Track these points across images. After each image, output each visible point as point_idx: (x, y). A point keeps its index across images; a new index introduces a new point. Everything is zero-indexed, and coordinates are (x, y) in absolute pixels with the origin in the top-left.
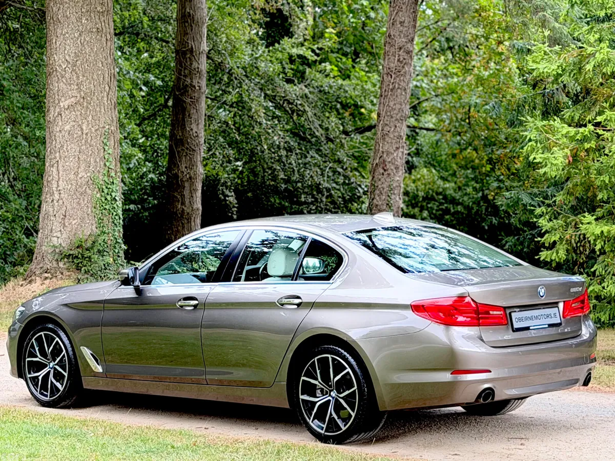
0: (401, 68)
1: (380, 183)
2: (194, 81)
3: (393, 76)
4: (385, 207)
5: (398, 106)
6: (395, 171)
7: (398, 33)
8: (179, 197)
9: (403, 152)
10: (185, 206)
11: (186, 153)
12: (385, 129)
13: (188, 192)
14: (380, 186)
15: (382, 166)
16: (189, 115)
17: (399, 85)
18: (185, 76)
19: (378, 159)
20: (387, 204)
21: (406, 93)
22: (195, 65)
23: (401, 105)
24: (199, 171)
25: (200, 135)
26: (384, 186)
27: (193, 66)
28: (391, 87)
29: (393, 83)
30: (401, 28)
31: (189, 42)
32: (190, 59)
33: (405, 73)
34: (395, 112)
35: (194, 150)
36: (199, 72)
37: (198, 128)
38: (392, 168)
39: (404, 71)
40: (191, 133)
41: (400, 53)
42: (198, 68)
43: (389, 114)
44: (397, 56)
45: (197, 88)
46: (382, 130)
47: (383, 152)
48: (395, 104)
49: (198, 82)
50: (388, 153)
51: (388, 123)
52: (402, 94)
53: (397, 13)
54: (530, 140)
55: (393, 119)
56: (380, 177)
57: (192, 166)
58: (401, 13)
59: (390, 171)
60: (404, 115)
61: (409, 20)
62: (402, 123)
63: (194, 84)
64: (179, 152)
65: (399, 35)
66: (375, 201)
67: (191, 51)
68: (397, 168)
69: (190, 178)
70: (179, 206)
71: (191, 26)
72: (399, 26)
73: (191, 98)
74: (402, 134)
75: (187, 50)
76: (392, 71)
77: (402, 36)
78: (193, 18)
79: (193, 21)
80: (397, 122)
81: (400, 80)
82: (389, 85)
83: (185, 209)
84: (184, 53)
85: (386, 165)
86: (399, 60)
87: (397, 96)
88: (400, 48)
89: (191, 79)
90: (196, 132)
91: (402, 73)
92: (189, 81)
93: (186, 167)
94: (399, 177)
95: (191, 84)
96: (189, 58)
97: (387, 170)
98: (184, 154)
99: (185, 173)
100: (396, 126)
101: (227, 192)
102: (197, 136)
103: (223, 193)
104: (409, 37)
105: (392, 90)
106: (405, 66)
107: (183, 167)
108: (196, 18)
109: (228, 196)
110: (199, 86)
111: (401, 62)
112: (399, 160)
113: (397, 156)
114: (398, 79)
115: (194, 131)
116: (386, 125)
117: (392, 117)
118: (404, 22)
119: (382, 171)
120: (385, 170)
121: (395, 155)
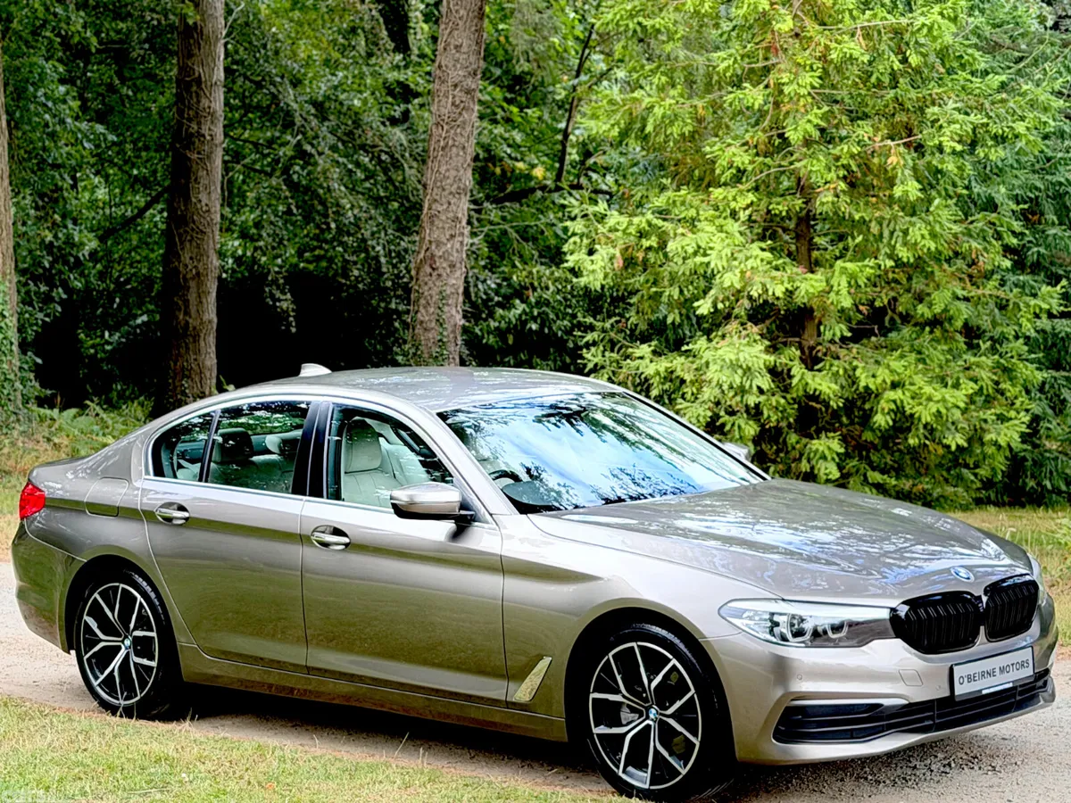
0: (456, 115)
1: (426, 288)
2: (203, 127)
3: (446, 127)
4: (433, 324)
5: (453, 173)
6: (448, 270)
7: (453, 63)
8: (180, 302)
9: (462, 243)
10: (190, 317)
11: (192, 236)
12: (434, 207)
13: (194, 295)
14: (426, 293)
15: (429, 262)
16: (196, 179)
17: (455, 141)
18: (190, 120)
19: (423, 252)
20: (438, 320)
21: (465, 153)
22: (204, 102)
23: (458, 170)
24: (212, 263)
25: (213, 210)
26: (433, 293)
27: (201, 104)
28: (442, 143)
29: (445, 138)
30: (457, 55)
31: (196, 67)
32: (198, 96)
33: (464, 123)
34: (448, 181)
35: (202, 231)
36: (212, 114)
37: (210, 199)
38: (445, 265)
39: (461, 119)
40: (199, 206)
41: (455, 93)
42: (209, 107)
43: (439, 184)
44: (451, 97)
45: (208, 138)
46: (430, 209)
47: (430, 242)
48: (448, 170)
49: (210, 129)
50: (439, 244)
51: (438, 198)
52: (458, 155)
53: (450, 33)
54: (574, 234)
55: (446, 193)
56: (426, 279)
57: (200, 255)
58: (456, 32)
59: (441, 271)
60: (462, 186)
61: (469, 42)
62: (460, 199)
63: (203, 132)
64: (180, 236)
65: (454, 66)
66: (419, 315)
67: (199, 81)
68: (452, 266)
69: (198, 274)
70: (181, 317)
71: (199, 44)
72: (454, 51)
73: (199, 153)
74: (460, 215)
75: (193, 80)
76: (443, 120)
77: (459, 66)
78: (202, 31)
79: (202, 35)
80: (451, 197)
81: (456, 134)
82: (439, 141)
83: (191, 321)
84: (189, 85)
85: (435, 262)
86: (453, 104)
87: (451, 158)
88: (456, 86)
89: (199, 124)
90: (207, 205)
91: (458, 123)
92: (196, 127)
93: (191, 258)
94: (457, 279)
95: (198, 132)
96: (196, 92)
97: (437, 269)
98: (189, 238)
99: (190, 267)
100: (449, 203)
101: (278, 294)
102: (208, 211)
103: (272, 296)
104: (469, 69)
105: (443, 149)
106: (464, 112)
107: (186, 257)
108: (205, 32)
109: (280, 300)
110: (211, 135)
111: (457, 106)
112: (455, 255)
113: (452, 248)
114: (452, 132)
115: (203, 204)
116: (436, 200)
117: (444, 190)
118: (461, 46)
119: (429, 270)
120: (434, 269)
121: (449, 246)
